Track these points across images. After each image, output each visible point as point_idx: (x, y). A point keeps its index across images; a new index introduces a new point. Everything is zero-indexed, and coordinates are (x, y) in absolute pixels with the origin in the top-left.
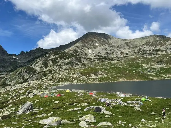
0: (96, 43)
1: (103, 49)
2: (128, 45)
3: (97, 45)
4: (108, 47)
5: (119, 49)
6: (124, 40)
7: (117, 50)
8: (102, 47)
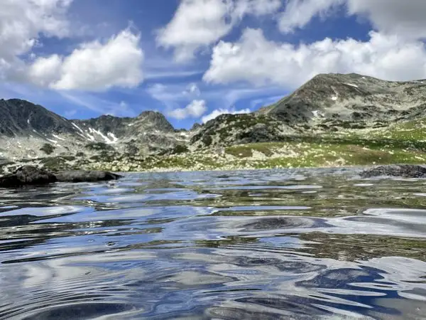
0: (333, 95)
1: (346, 107)
2: (411, 94)
3: (334, 98)
4: (360, 102)
5: (388, 104)
6: (404, 83)
7: (380, 106)
8: (346, 102)
